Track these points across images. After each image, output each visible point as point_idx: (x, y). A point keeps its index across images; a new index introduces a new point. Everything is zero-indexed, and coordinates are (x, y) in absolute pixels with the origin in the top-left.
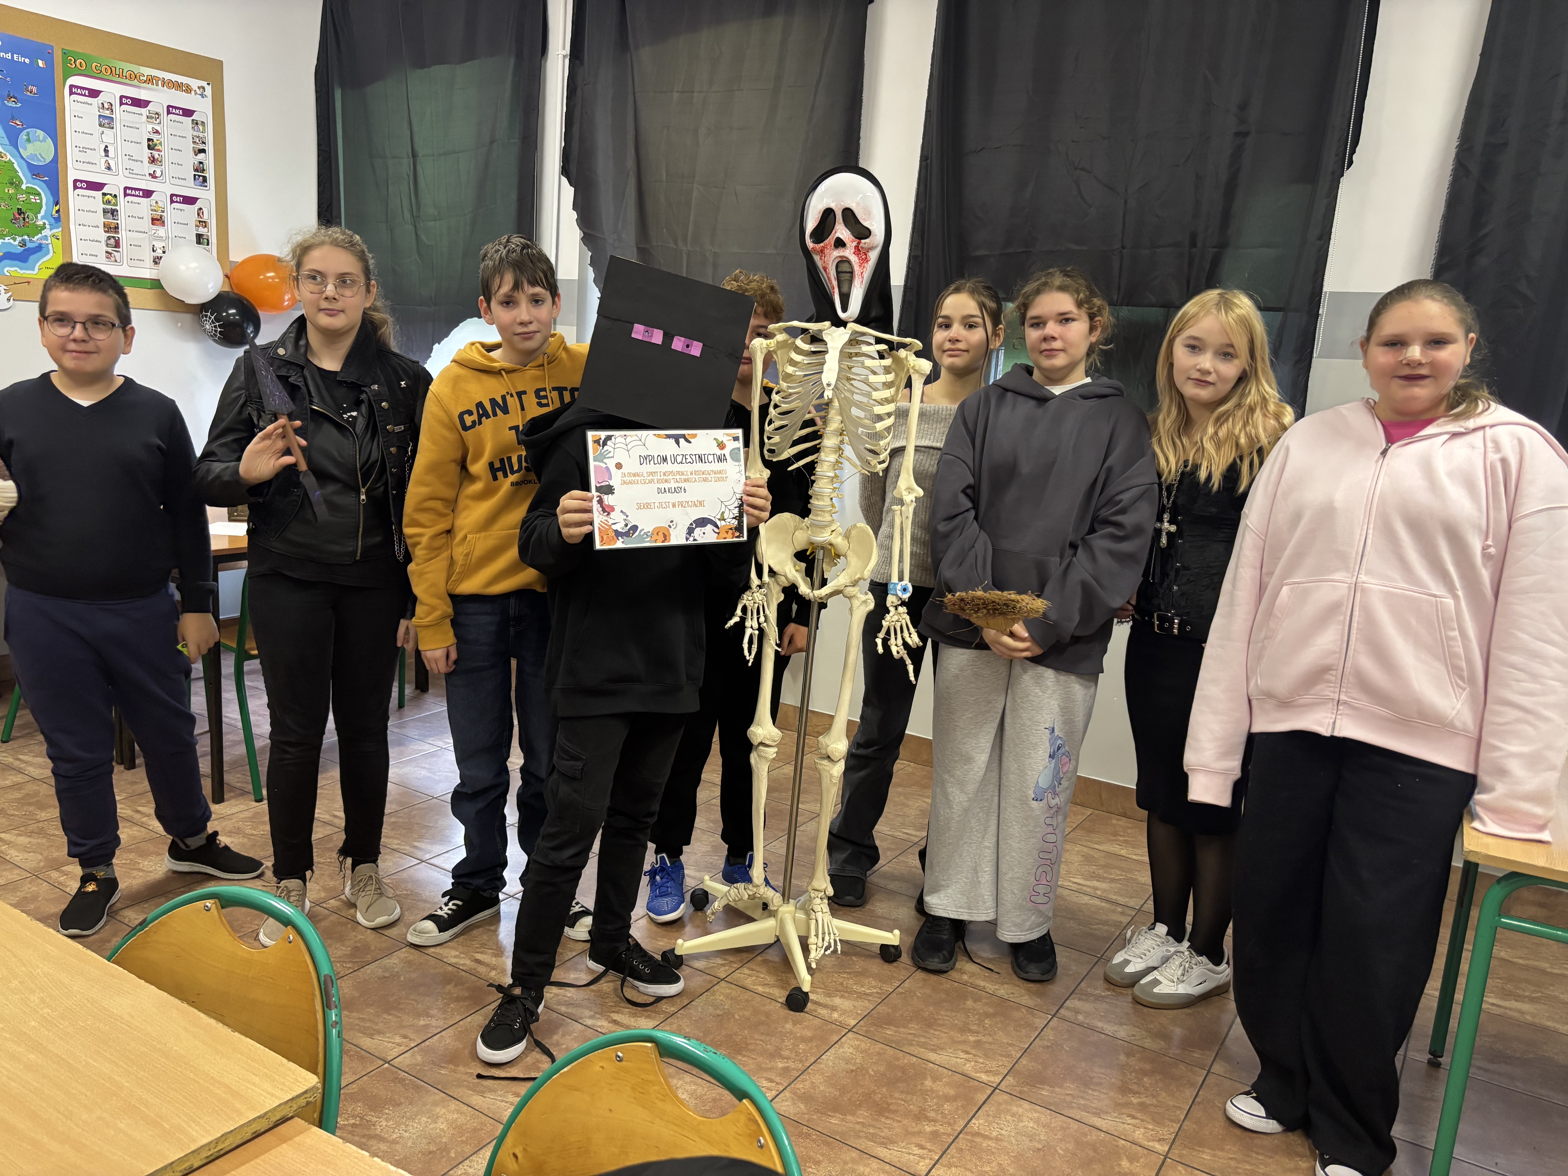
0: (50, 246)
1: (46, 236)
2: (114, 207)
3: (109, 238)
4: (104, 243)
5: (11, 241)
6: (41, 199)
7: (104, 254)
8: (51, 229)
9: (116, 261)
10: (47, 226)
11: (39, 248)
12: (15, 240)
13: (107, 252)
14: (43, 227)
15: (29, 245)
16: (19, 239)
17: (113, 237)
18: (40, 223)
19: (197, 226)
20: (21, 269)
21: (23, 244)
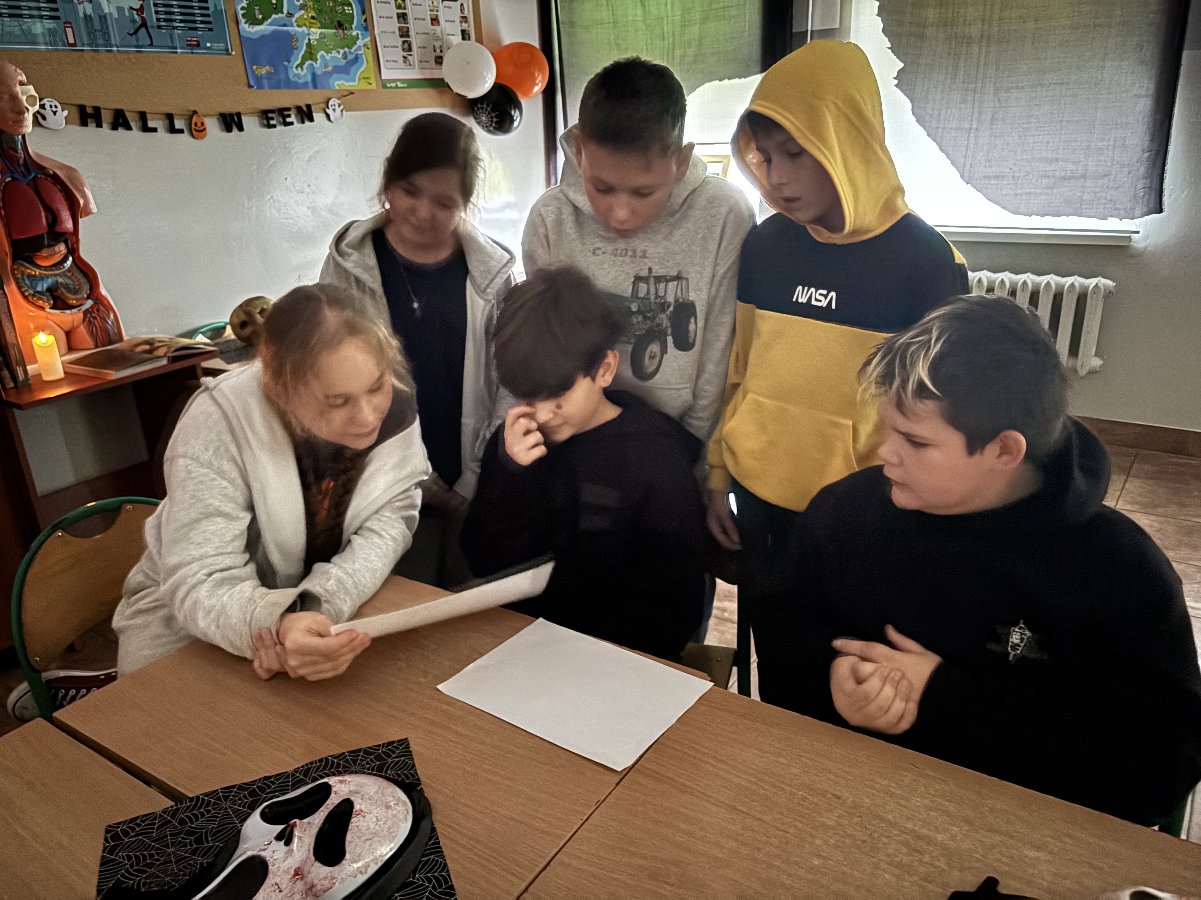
0: (364, 56)
1: (360, 47)
2: (404, 11)
3: (404, 42)
4: (400, 49)
5: (337, 55)
6: (352, 9)
7: (402, 59)
8: (363, 39)
9: (410, 65)
10: (360, 36)
11: (356, 59)
12: (339, 52)
13: (404, 57)
14: (358, 38)
15: (350, 57)
16: (342, 51)
17: (407, 41)
18: (354, 33)
19: (461, 22)
20: (347, 81)
21: (345, 56)
